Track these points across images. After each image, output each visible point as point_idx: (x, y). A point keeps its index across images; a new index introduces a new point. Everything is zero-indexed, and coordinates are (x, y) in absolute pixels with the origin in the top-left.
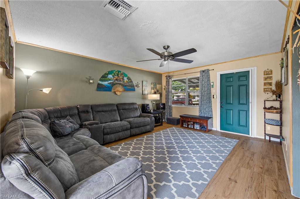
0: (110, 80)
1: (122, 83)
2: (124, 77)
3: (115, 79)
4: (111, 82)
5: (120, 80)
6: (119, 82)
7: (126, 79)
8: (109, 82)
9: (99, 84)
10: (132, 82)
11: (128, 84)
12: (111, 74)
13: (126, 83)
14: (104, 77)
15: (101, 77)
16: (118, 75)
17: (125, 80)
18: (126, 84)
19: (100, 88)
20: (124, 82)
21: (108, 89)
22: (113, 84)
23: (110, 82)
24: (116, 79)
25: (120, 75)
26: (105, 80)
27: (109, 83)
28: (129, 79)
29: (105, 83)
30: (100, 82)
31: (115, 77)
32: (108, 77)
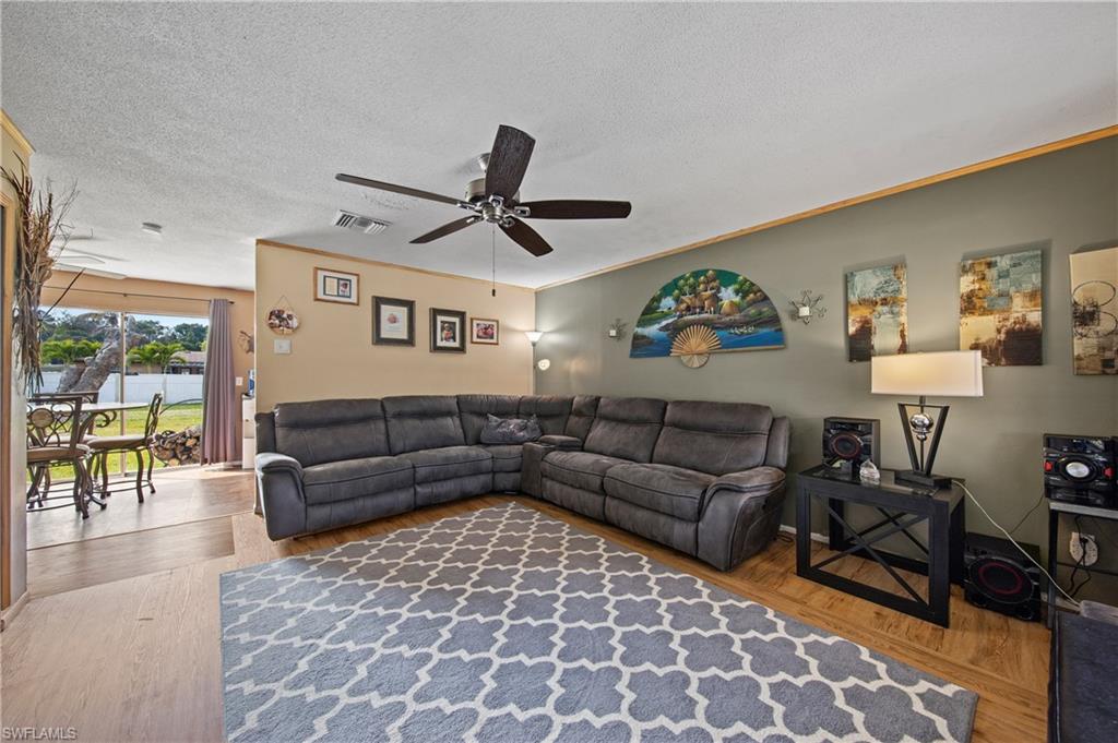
0: (665, 316)
1: (711, 316)
2: (719, 291)
3: (683, 306)
4: (670, 321)
5: (702, 308)
6: (696, 317)
7: (728, 296)
8: (664, 323)
9: (636, 337)
10: (766, 298)
11: (737, 317)
12: (671, 295)
13: (728, 315)
14: (650, 313)
15: (640, 312)
16: (693, 289)
17: (725, 303)
18: (728, 319)
19: (641, 347)
20: (718, 310)
21: (661, 348)
22: (676, 330)
23: (667, 324)
24: (688, 308)
25: (702, 287)
26: (651, 319)
27: (661, 329)
28: (746, 289)
29: (652, 330)
30: (640, 330)
31: (682, 302)
32: (659, 307)
